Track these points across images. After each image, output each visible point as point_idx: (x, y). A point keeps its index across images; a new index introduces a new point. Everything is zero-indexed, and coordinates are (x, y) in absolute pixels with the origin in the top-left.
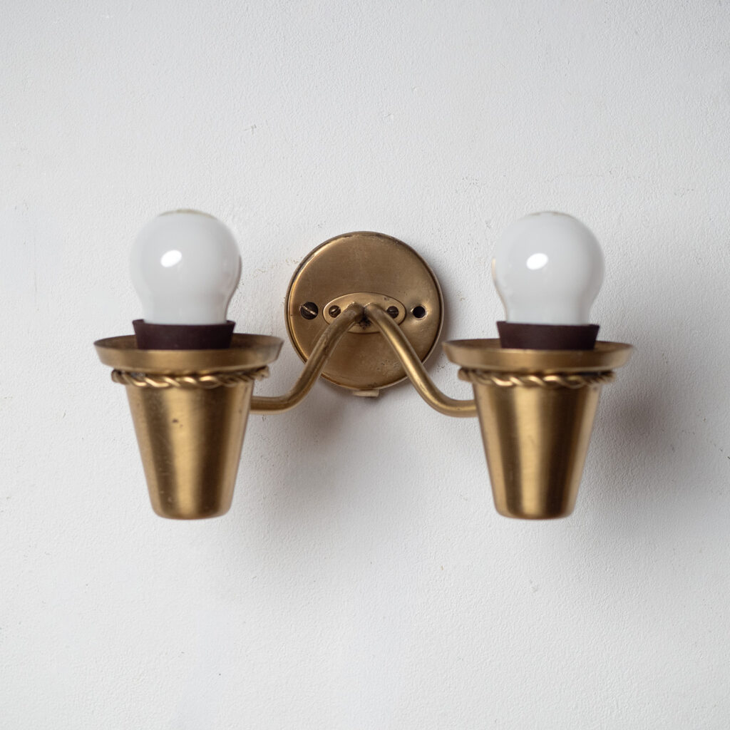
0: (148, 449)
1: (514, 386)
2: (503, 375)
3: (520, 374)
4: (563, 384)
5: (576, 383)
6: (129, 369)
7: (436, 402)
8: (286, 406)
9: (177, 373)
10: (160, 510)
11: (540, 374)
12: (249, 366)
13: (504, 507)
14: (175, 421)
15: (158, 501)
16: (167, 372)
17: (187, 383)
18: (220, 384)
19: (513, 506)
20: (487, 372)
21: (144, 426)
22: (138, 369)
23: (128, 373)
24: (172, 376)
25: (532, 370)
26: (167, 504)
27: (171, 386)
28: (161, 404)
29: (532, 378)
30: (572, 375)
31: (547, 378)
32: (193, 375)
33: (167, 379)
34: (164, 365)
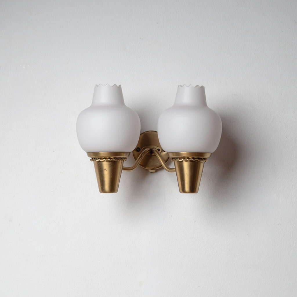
0: (98, 176)
1: (183, 161)
2: (180, 158)
3: (184, 158)
4: (194, 160)
5: (197, 160)
6: (95, 157)
7: (167, 169)
8: (131, 169)
9: (106, 158)
10: (101, 191)
11: (188, 158)
12: (122, 157)
13: (181, 191)
14: (105, 169)
15: (100, 189)
16: (103, 157)
17: (108, 160)
18: (116, 160)
19: (183, 190)
20: (177, 158)
21: (98, 171)
22: (97, 157)
23: (94, 158)
24: (104, 158)
25: (186, 157)
26: (102, 190)
27: (104, 161)
28: (102, 165)
29: (187, 159)
30: (196, 158)
31: (190, 159)
32: (109, 158)
33: (103, 159)
34: (103, 156)
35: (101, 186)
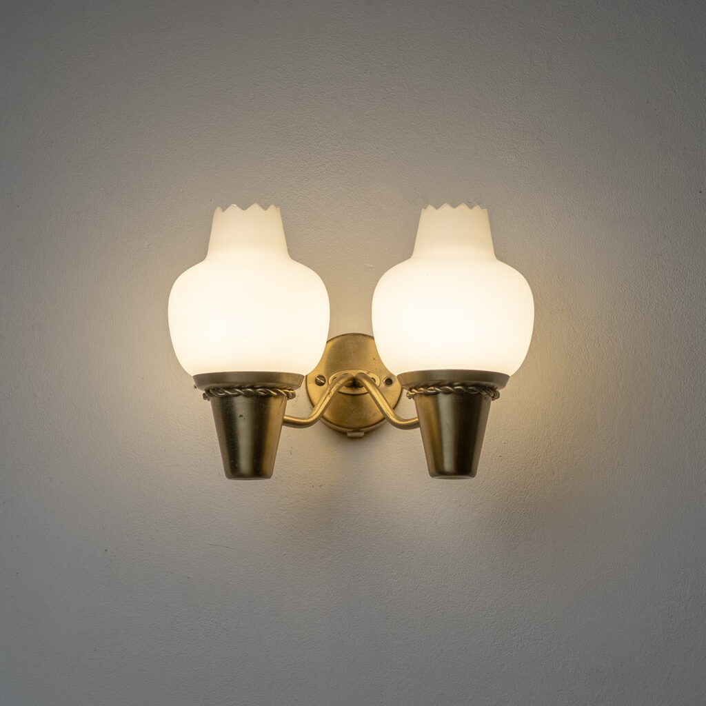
3: (441, 385)
4: (465, 391)
5: (473, 391)
6: (215, 386)
7: (396, 421)
9: (243, 386)
10: (229, 474)
11: (451, 385)
12: (284, 385)
14: (241, 416)
15: (229, 468)
16: (237, 385)
17: (249, 392)
22: (220, 385)
24: (240, 388)
25: (447, 383)
27: (239, 395)
28: (232, 406)
29: (447, 387)
30: (472, 386)
31: (456, 388)
32: (252, 387)
33: (238, 390)
34: (235, 380)
35: (231, 459)
